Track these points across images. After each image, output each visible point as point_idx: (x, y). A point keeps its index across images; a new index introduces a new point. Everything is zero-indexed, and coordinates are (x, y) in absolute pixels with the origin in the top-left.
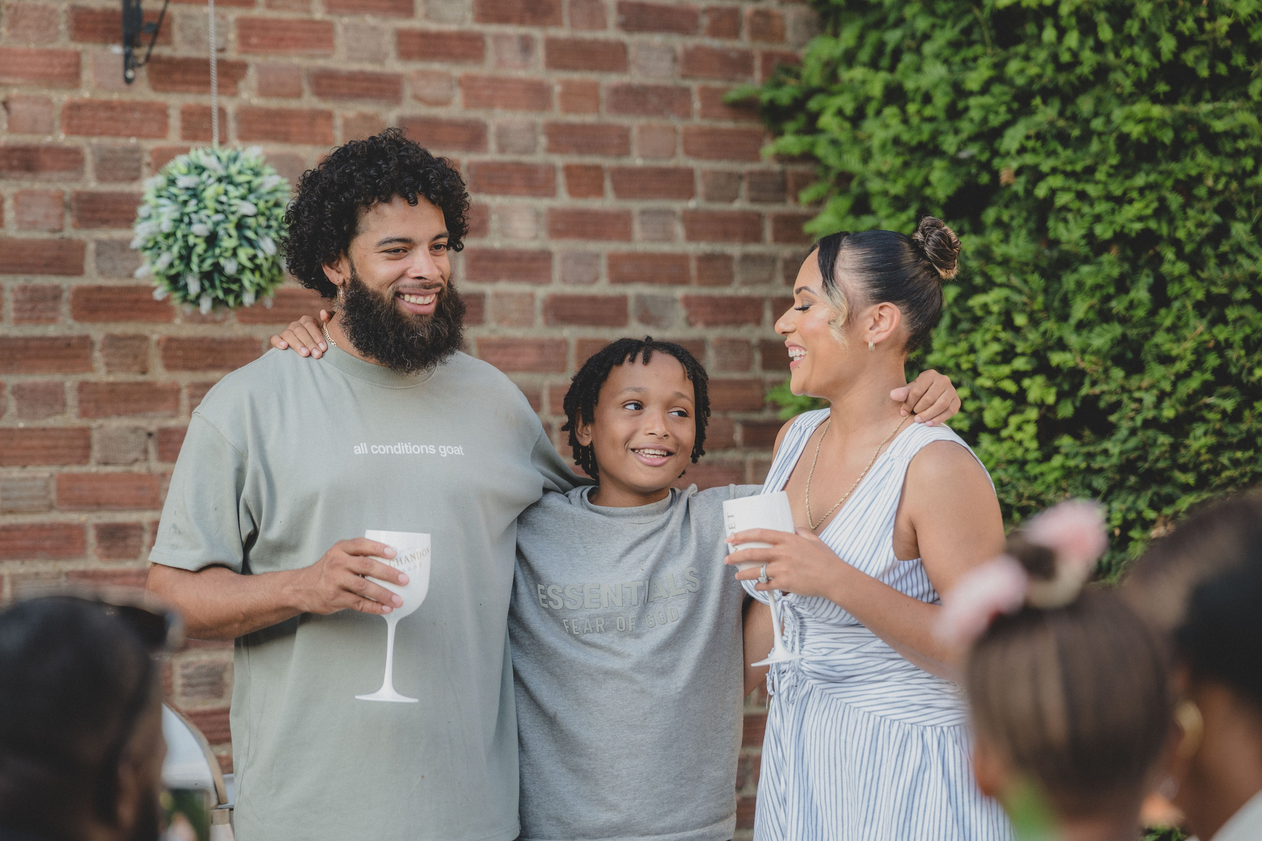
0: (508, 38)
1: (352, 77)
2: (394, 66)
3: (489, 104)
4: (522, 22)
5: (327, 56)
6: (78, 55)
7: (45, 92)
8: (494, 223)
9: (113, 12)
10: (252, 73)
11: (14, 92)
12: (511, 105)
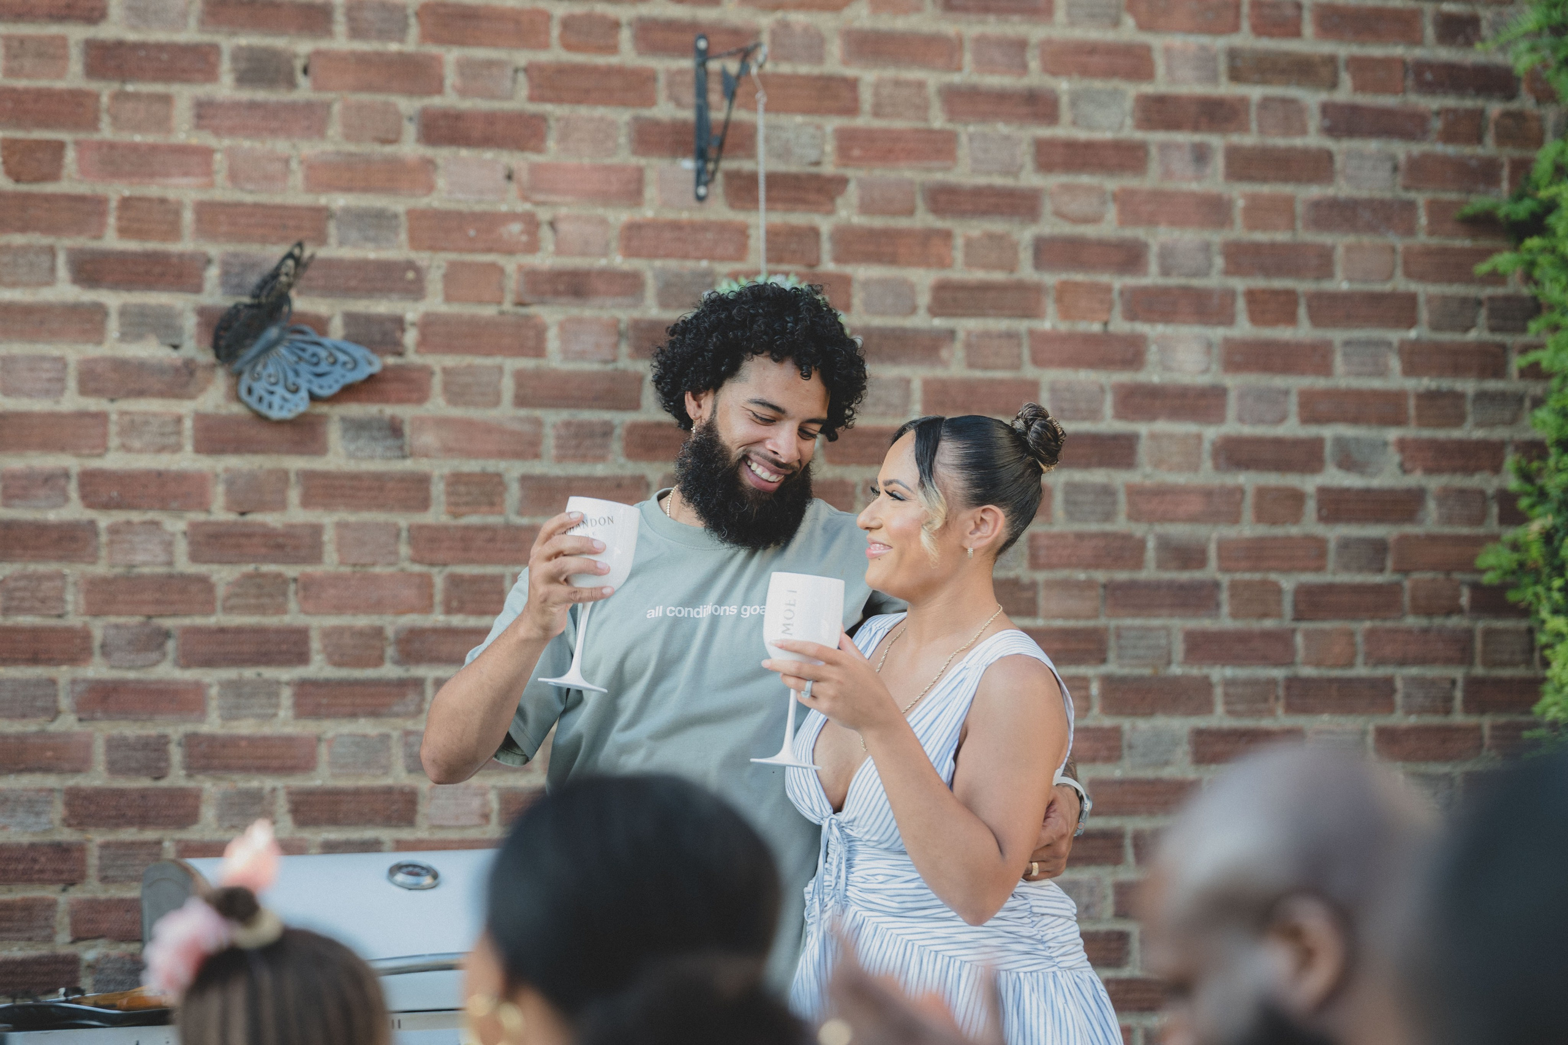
0: (1179, 147)
1: (978, 192)
2: (1030, 179)
3: (1151, 221)
4: (1196, 128)
5: (947, 169)
6: (640, 171)
7: (600, 211)
8: (1152, 354)
9: (685, 123)
10: (852, 189)
11: (563, 211)
12: (1178, 221)
